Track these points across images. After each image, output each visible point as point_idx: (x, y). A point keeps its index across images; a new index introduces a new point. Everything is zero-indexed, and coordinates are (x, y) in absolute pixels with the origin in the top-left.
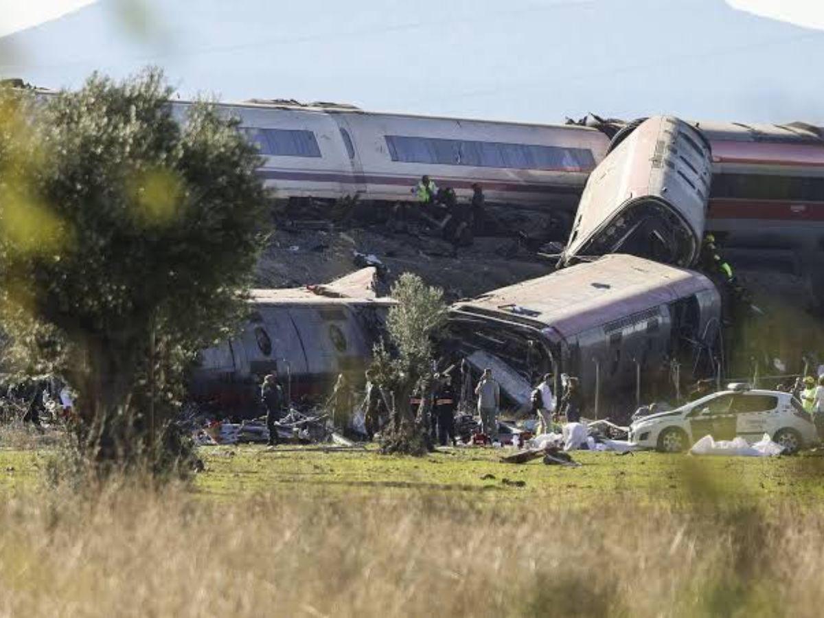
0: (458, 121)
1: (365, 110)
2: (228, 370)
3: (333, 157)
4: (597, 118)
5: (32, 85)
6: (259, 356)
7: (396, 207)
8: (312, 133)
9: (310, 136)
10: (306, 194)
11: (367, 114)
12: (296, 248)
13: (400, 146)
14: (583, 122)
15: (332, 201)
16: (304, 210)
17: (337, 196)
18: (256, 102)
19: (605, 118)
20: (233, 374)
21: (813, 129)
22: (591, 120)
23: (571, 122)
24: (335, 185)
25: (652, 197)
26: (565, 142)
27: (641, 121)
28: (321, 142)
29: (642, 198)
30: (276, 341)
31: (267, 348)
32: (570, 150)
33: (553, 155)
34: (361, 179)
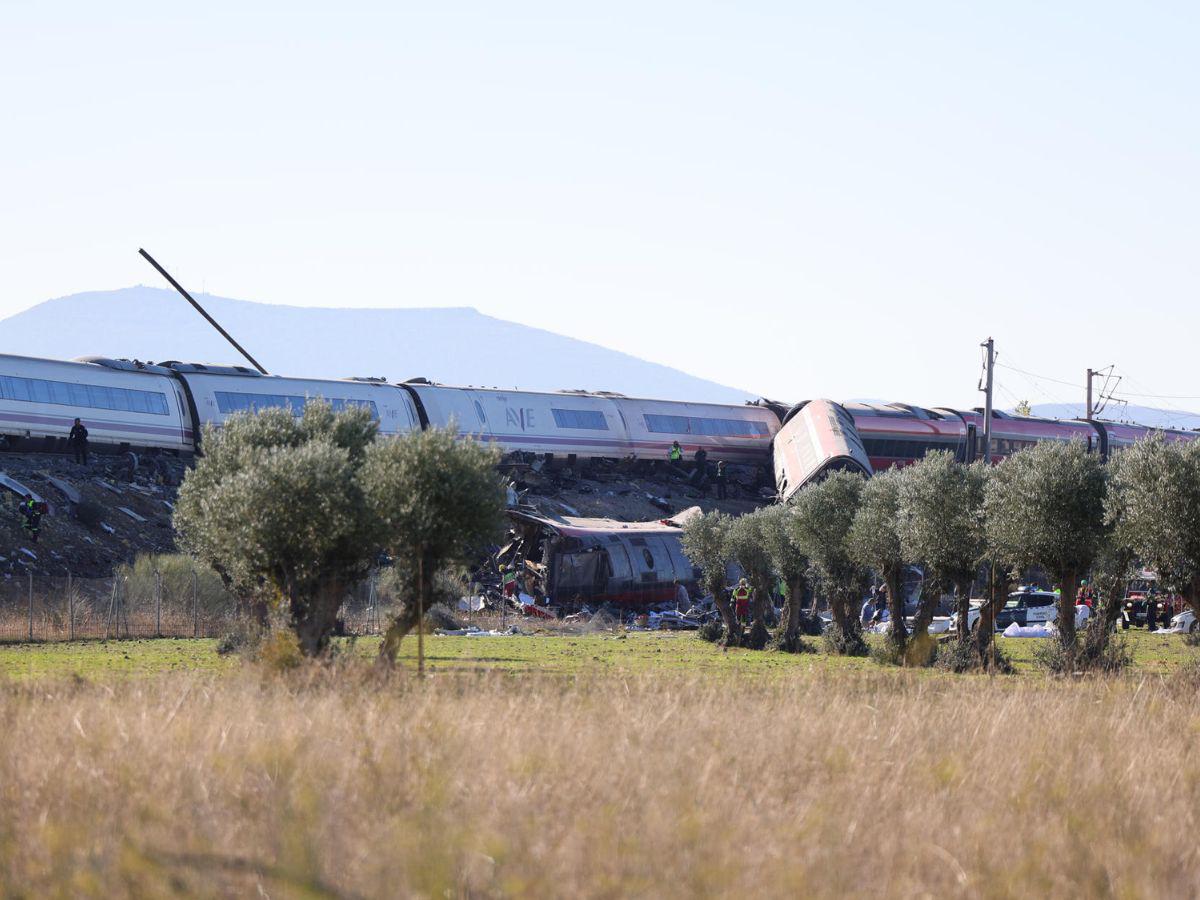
0: (686, 404)
1: (629, 396)
2: (628, 579)
3: (616, 430)
4: (766, 400)
5: (433, 382)
6: (646, 569)
7: (652, 464)
8: (602, 413)
9: (601, 415)
10: (600, 455)
11: (631, 399)
12: (612, 493)
13: (653, 422)
14: (757, 404)
15: (616, 460)
16: (600, 466)
17: (621, 457)
18: (565, 392)
19: (771, 400)
20: (632, 581)
21: (909, 408)
22: (762, 402)
23: (749, 403)
24: (616, 448)
25: (844, 456)
26: (751, 417)
27: (806, 403)
28: (608, 421)
29: (838, 457)
30: (655, 558)
31: (650, 563)
32: (754, 422)
33: (743, 427)
34: (632, 445)
